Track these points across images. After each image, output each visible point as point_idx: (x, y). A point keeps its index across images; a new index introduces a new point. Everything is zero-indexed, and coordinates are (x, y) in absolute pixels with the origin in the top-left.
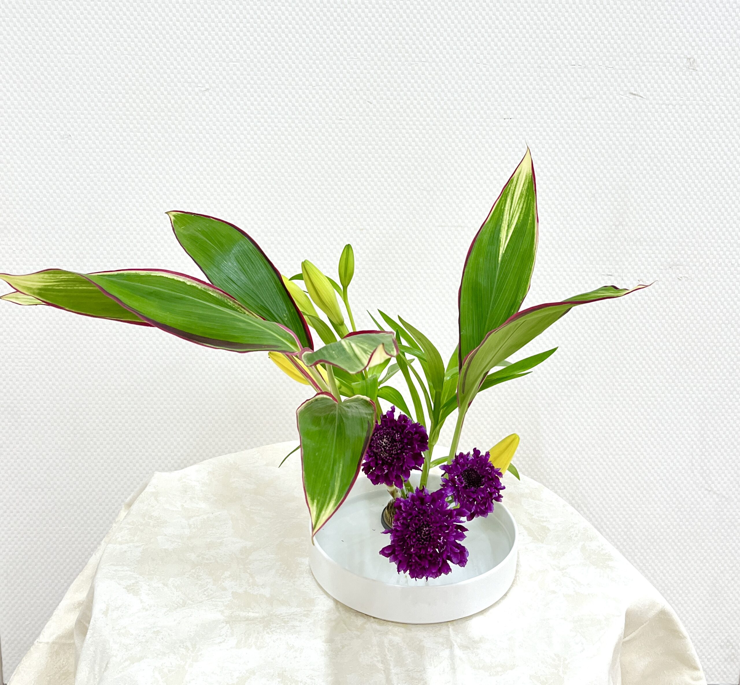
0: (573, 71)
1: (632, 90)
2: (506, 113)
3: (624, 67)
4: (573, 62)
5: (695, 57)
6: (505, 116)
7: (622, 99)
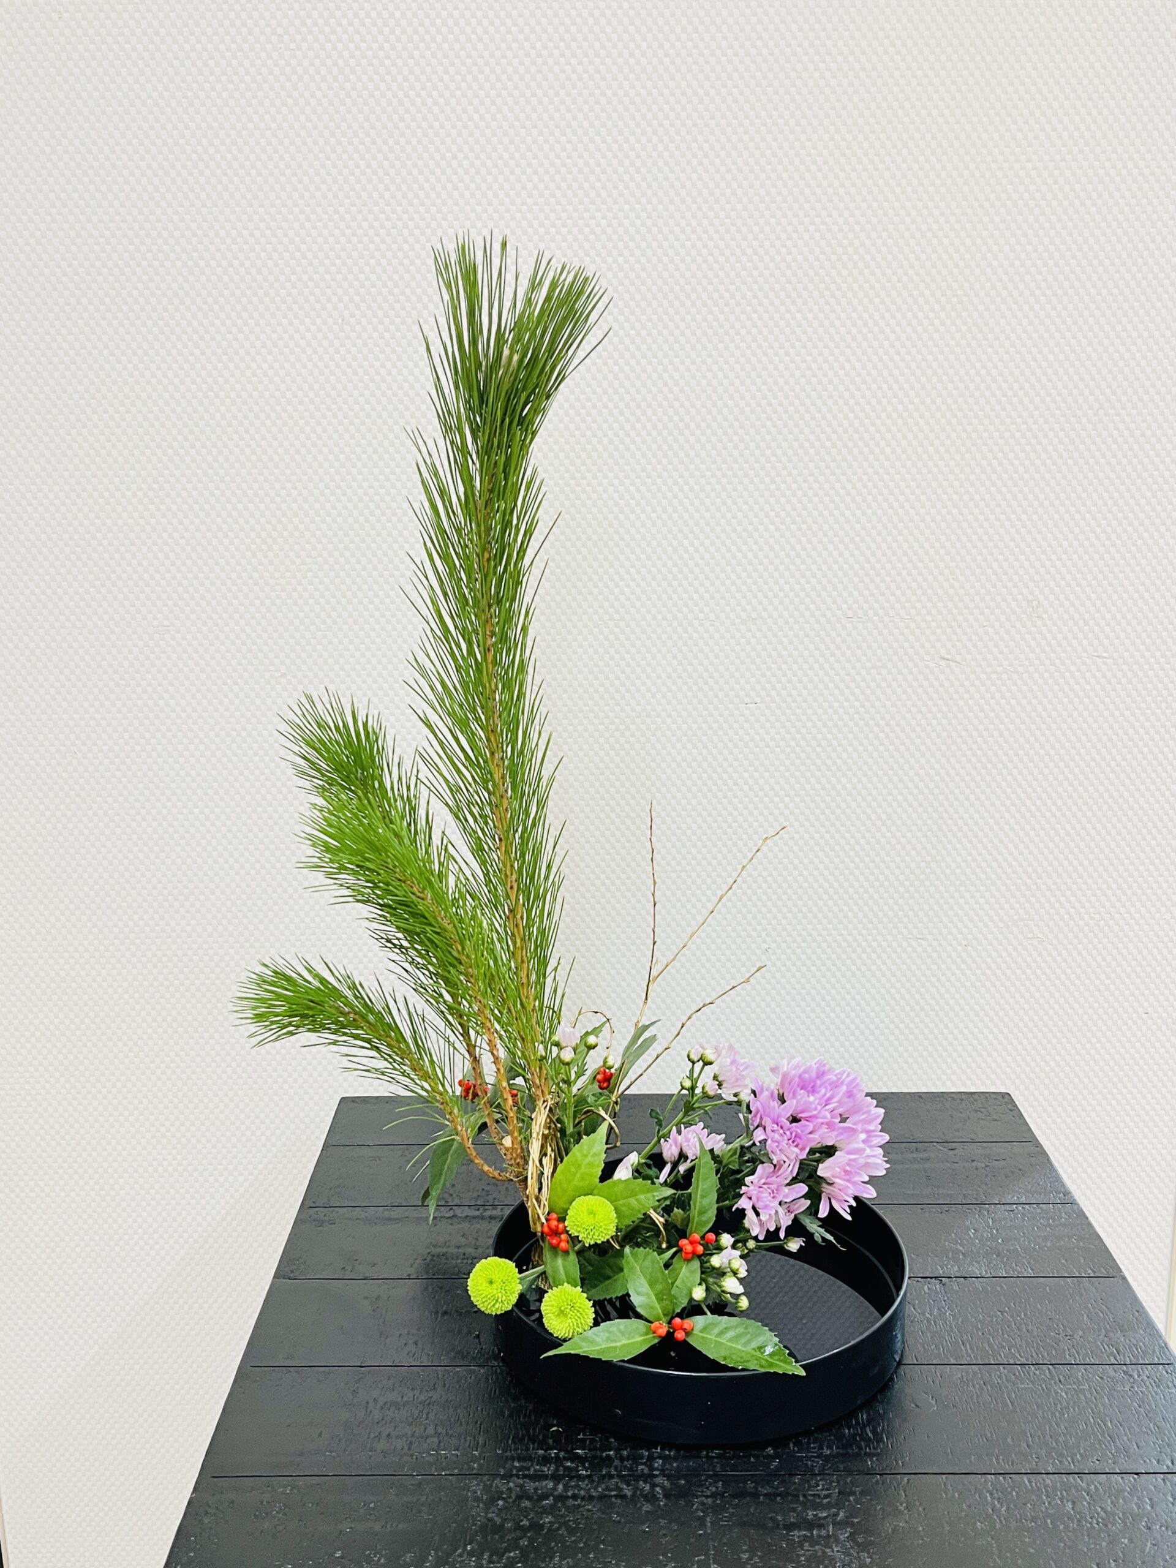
0: (849, 626)
1: (943, 652)
2: (748, 695)
3: (929, 618)
4: (850, 614)
5: (1041, 597)
6: (747, 700)
7: (927, 666)
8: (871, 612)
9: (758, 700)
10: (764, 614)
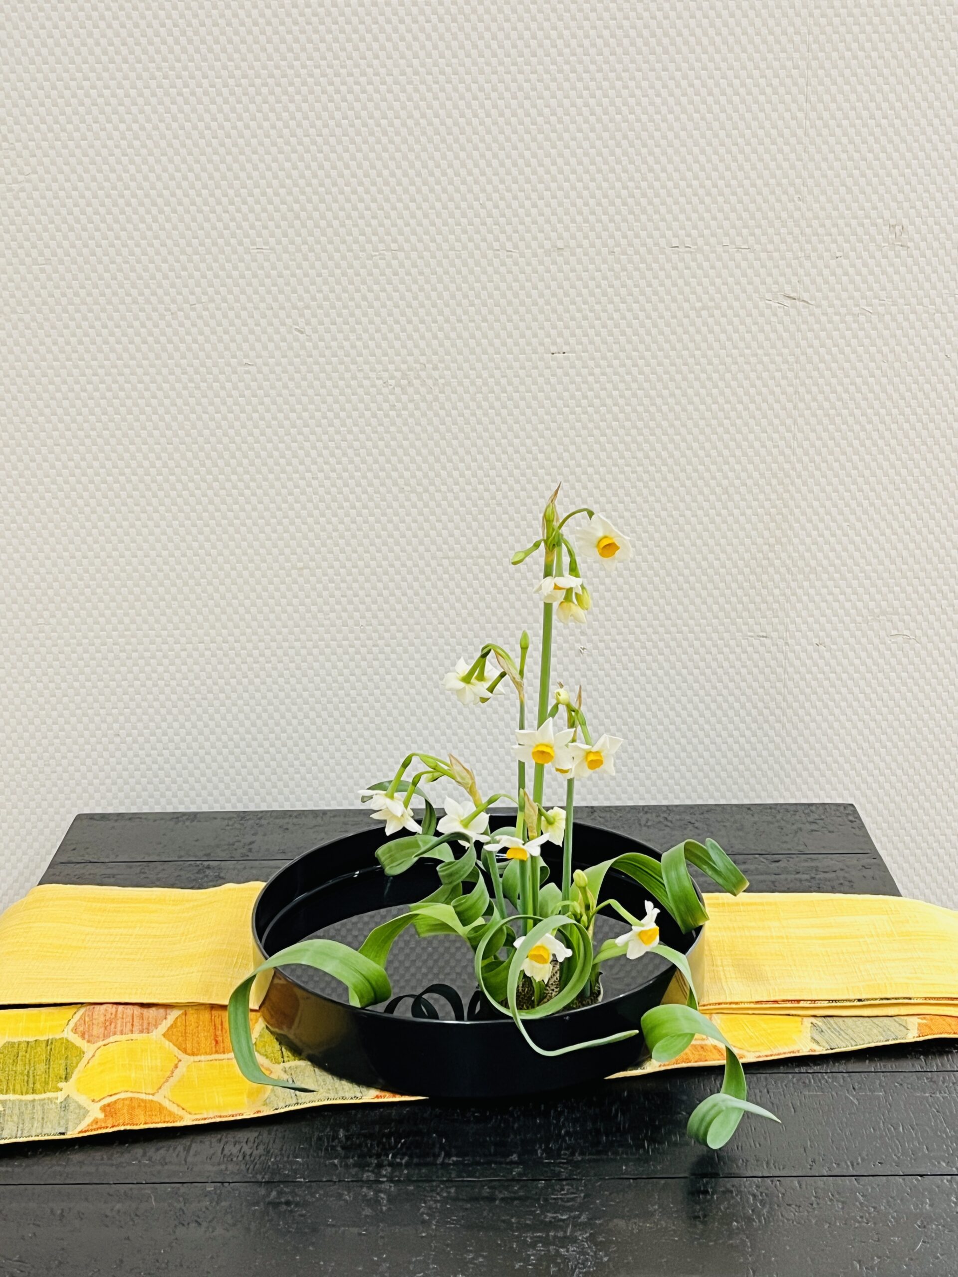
0: (675, 257)
1: (788, 289)
3: (770, 247)
4: (675, 242)
5: (905, 222)
6: (553, 349)
7: (769, 307)
8: (700, 241)
9: (566, 348)
10: (573, 243)
